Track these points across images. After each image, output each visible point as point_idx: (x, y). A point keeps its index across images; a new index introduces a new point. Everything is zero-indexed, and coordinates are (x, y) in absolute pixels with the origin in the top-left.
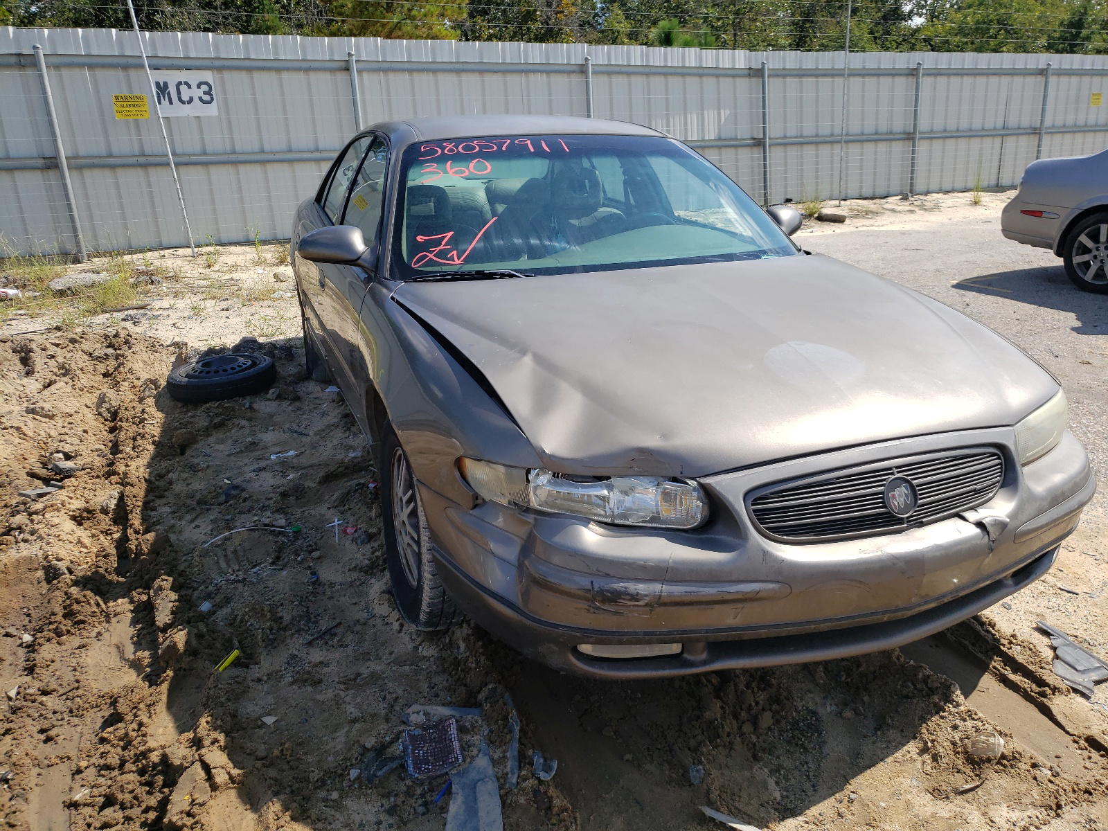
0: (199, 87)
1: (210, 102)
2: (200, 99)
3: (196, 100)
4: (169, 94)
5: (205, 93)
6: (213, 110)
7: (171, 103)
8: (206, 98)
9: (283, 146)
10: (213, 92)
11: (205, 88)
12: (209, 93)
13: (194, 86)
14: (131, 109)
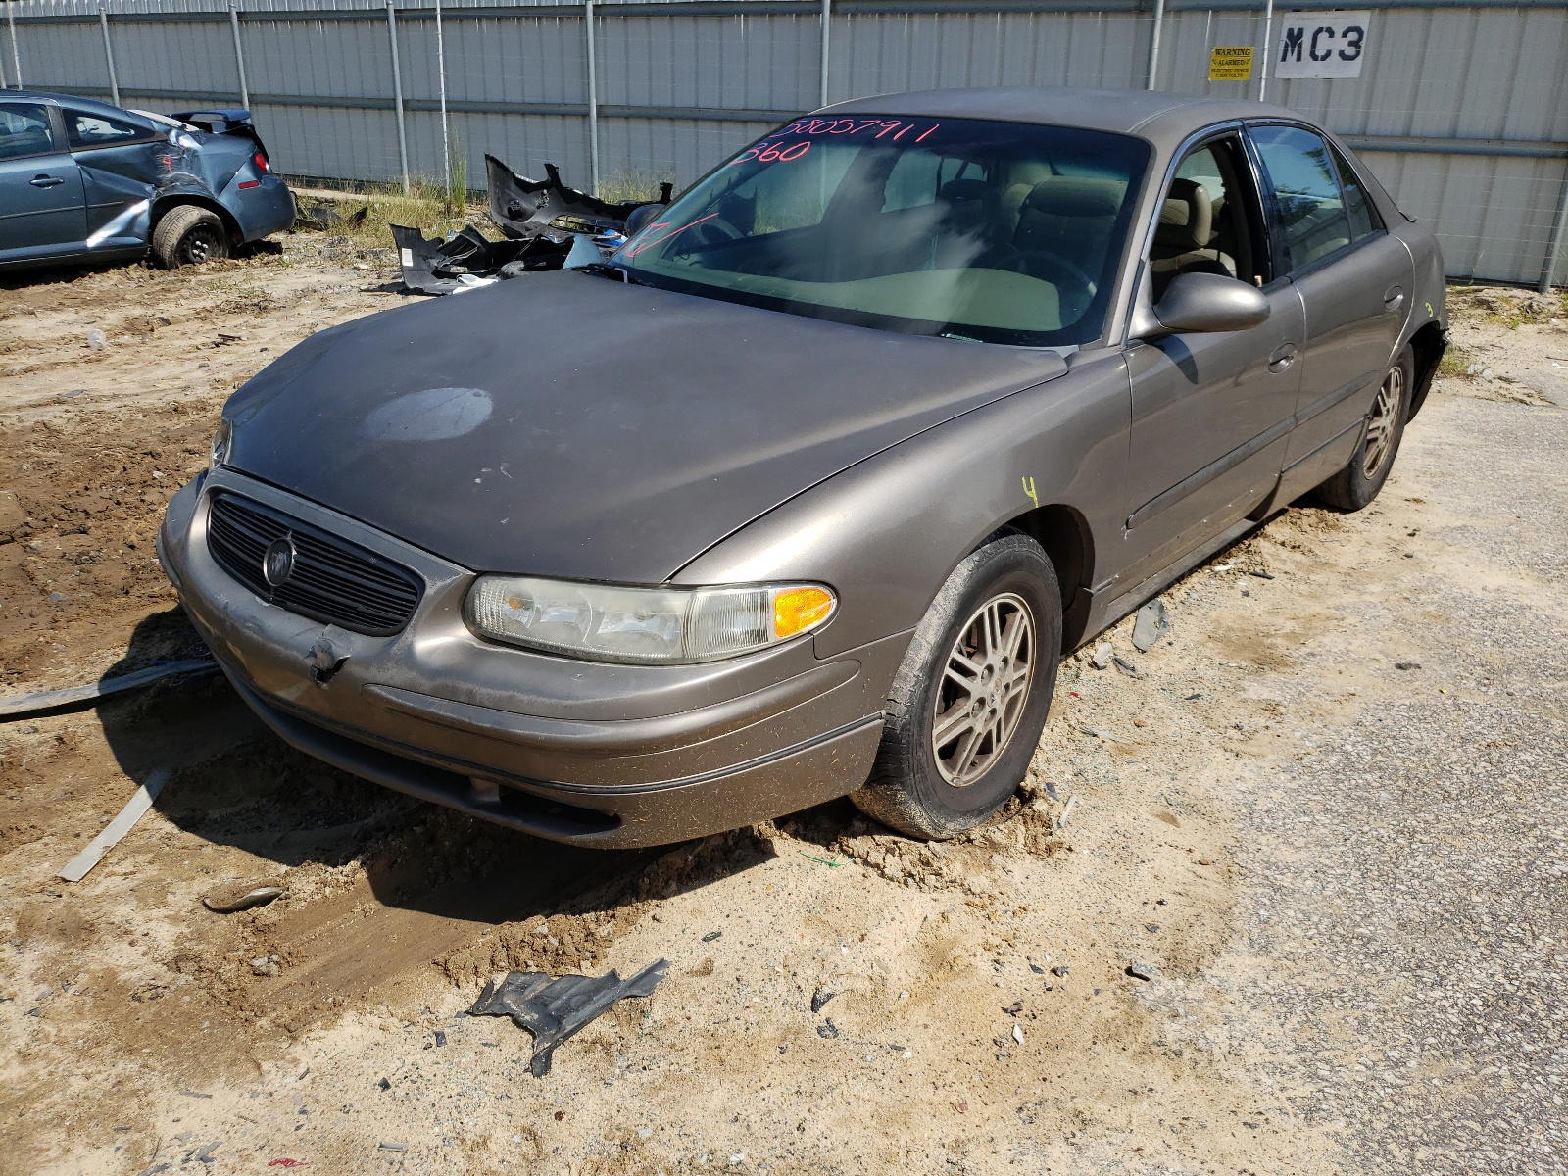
0: (1344, 35)
1: (1352, 58)
2: (1342, 54)
3: (1335, 55)
4: (1300, 46)
5: (1351, 44)
6: (1354, 69)
7: (1299, 58)
8: (1350, 51)
9: (1445, 128)
10: (1363, 44)
11: (1353, 36)
12: (1356, 44)
13: (1338, 34)
14: (1231, 67)
